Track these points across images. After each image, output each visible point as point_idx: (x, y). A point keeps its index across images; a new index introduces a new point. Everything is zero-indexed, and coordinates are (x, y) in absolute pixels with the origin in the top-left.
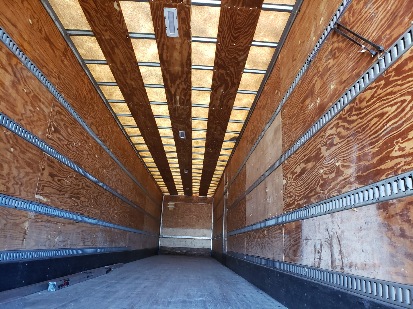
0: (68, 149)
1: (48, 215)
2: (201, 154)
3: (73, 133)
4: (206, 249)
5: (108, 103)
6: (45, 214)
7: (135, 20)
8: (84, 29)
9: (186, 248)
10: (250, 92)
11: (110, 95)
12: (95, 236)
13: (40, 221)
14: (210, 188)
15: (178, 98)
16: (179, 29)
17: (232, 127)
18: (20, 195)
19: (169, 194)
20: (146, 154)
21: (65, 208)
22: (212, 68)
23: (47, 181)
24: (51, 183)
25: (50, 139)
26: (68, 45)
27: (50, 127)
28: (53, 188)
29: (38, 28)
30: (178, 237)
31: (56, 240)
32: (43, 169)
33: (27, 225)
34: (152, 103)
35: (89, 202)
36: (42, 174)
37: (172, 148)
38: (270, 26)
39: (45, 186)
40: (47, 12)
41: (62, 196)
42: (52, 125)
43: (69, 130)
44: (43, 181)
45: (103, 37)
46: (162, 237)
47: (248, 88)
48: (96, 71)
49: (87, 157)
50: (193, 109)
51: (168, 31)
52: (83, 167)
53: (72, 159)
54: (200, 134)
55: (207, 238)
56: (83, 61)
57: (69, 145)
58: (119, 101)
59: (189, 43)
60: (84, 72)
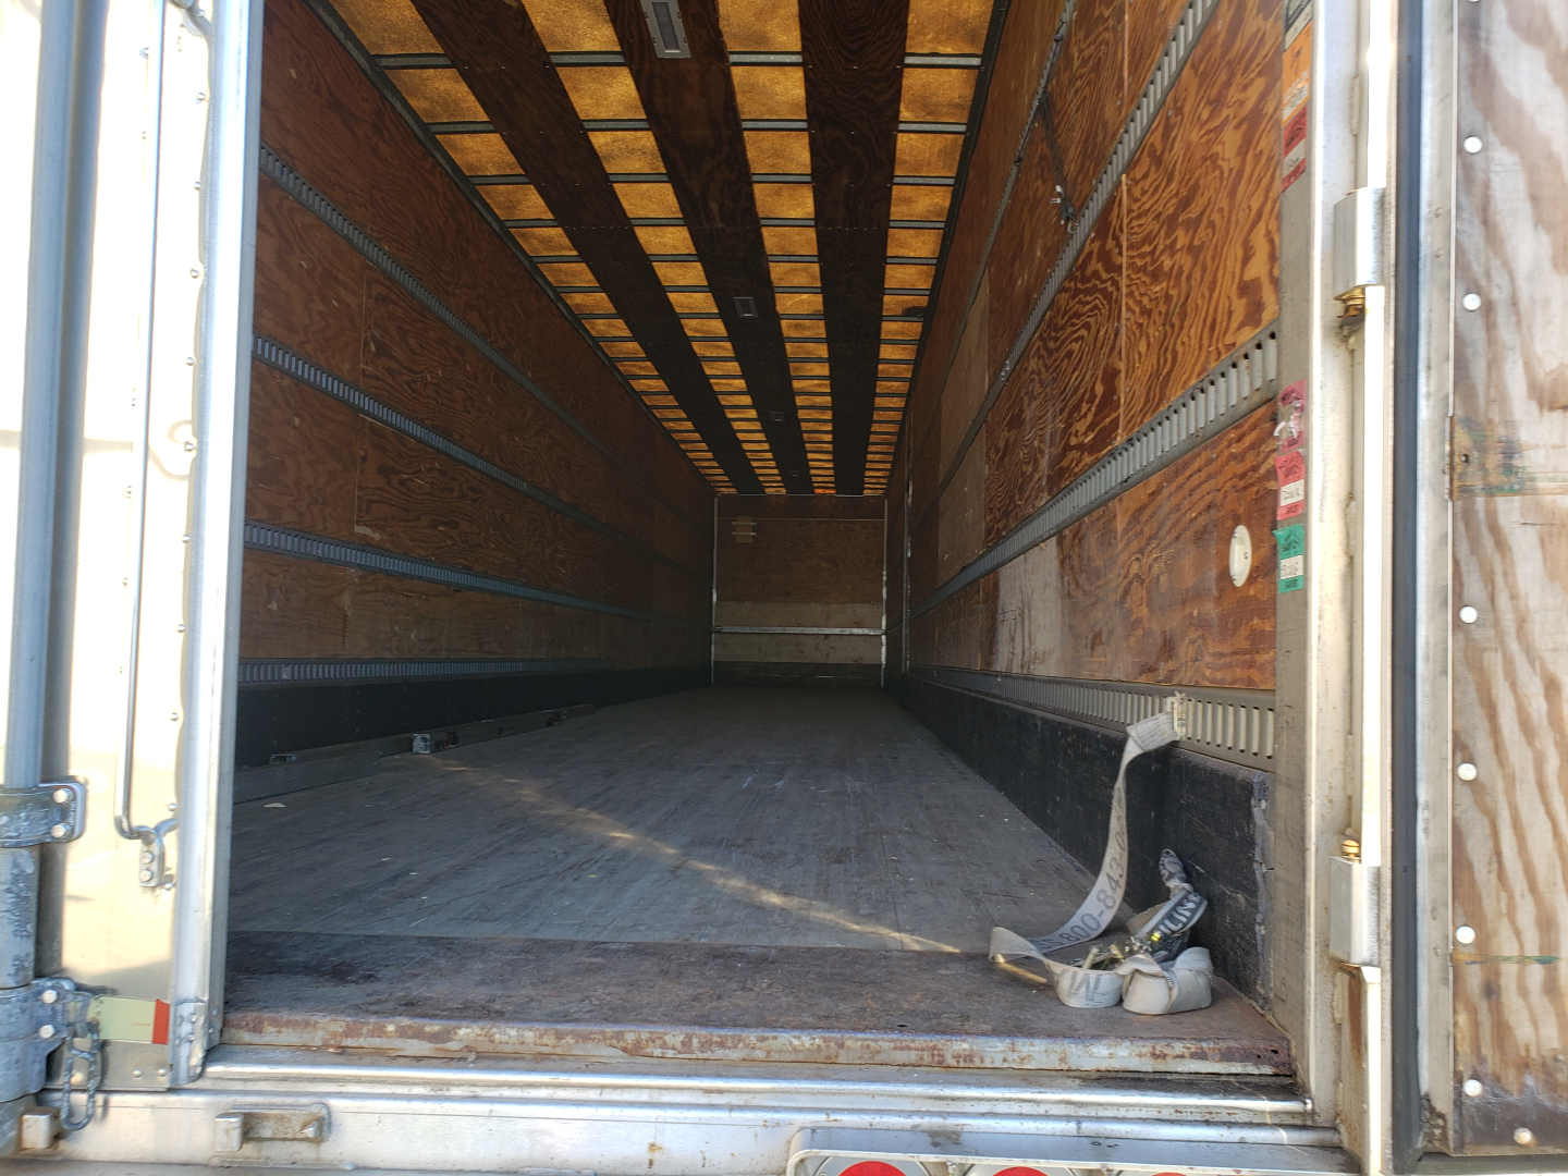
0: (415, 395)
1: (388, 573)
2: (819, 360)
3: (421, 346)
4: (866, 666)
5: (505, 230)
6: (382, 571)
7: (565, 22)
8: (423, 51)
9: (798, 666)
10: (934, 181)
11: (512, 207)
12: (507, 628)
13: (371, 589)
14: (868, 466)
15: (714, 206)
16: (690, 39)
17: (903, 276)
18: (325, 528)
19: (732, 491)
20: (640, 368)
21: (423, 554)
22: (804, 125)
23: (376, 488)
24: (386, 492)
25: (370, 376)
26: (383, 98)
27: (366, 344)
28: (391, 505)
29: (311, 83)
30: (770, 630)
31: (413, 636)
32: (364, 459)
33: (346, 599)
34: (639, 222)
35: (483, 535)
36: (362, 472)
37: (719, 347)
38: (947, 17)
39: (373, 502)
40: (325, 25)
41: (413, 524)
42: (369, 339)
43: (411, 341)
44: (367, 488)
45: (479, 70)
46: (720, 632)
47: (925, 169)
48: (463, 150)
49: (465, 406)
50: (765, 232)
51: (658, 45)
52: (458, 438)
53: (428, 419)
54: (802, 302)
55: (866, 631)
56: (425, 127)
57: (415, 382)
58: (538, 223)
59: (723, 70)
60: (430, 159)
